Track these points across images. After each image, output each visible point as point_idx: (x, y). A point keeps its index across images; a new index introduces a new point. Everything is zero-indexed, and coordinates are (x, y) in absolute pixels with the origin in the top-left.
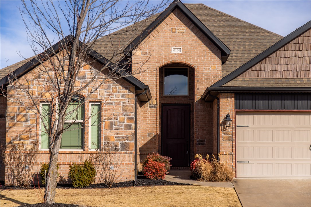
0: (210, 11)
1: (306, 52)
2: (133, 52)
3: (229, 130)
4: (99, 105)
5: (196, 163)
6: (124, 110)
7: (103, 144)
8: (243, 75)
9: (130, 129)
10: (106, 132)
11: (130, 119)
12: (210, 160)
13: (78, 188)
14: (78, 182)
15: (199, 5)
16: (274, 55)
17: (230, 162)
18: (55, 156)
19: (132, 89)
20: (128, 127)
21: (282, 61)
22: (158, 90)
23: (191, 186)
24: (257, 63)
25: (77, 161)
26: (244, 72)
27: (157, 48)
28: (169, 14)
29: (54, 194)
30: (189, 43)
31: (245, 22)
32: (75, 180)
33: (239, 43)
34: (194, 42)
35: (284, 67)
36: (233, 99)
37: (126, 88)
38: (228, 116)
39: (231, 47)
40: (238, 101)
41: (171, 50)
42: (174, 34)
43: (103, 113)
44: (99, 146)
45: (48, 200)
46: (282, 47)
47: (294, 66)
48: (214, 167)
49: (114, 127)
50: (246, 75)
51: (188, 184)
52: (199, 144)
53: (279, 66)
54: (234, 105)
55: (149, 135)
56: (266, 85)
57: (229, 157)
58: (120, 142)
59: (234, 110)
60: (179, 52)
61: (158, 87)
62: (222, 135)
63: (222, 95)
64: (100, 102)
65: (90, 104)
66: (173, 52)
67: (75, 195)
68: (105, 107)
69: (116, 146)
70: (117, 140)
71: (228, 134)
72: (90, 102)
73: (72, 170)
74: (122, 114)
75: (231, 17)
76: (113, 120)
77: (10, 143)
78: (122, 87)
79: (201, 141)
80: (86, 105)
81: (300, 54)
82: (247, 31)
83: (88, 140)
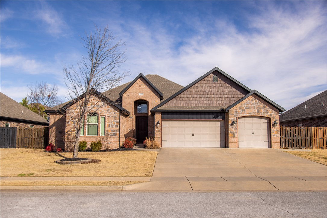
0: (160, 78)
1: (191, 95)
2: (123, 95)
3: (159, 127)
4: (104, 117)
5: (145, 141)
6: (115, 119)
7: (106, 134)
8: (165, 105)
9: (117, 127)
10: (107, 128)
11: (117, 123)
12: (151, 140)
13: (94, 152)
14: (94, 149)
15: (156, 75)
16: (178, 96)
17: (159, 141)
18: (78, 138)
19: (118, 110)
20: (117, 126)
21: (181, 99)
22: (134, 111)
23: (141, 151)
24: (171, 100)
25: (95, 140)
26: (165, 103)
27: (133, 93)
28: (138, 79)
29: (77, 154)
30: (146, 91)
31: (174, 83)
32: (93, 148)
33: (170, 91)
34: (148, 91)
35: (182, 102)
36: (161, 115)
37: (116, 110)
38: (158, 122)
39: (163, 93)
40: (163, 116)
41: (139, 94)
42: (140, 88)
43: (106, 120)
44: (104, 134)
45: (75, 157)
46: (181, 93)
47: (186, 101)
48: (152, 142)
49: (111, 126)
50: (166, 105)
51: (140, 150)
52: (150, 133)
53: (180, 101)
54: (161, 117)
55: (129, 129)
56: (174, 109)
57: (159, 139)
58: (113, 133)
59: (161, 119)
60: (142, 95)
61: (133, 110)
62: (156, 129)
63: (156, 113)
64: (105, 116)
65: (101, 117)
66: (140, 95)
67: (91, 154)
68: (107, 118)
69: (111, 134)
70: (112, 132)
71: (158, 129)
72: (101, 116)
73: (92, 145)
74: (114, 121)
75: (168, 80)
76: (110, 123)
77: (67, 132)
78: (114, 110)
79: (151, 132)
80: (99, 117)
81: (188, 96)
82: (174, 86)
83: (100, 131)
